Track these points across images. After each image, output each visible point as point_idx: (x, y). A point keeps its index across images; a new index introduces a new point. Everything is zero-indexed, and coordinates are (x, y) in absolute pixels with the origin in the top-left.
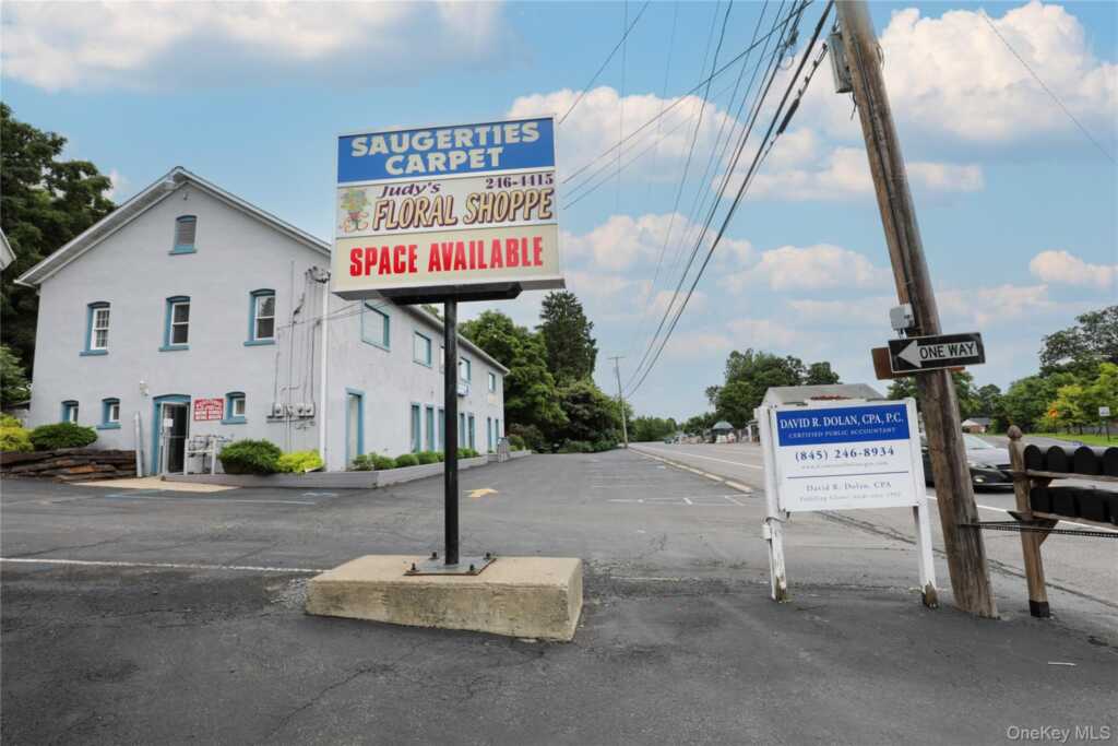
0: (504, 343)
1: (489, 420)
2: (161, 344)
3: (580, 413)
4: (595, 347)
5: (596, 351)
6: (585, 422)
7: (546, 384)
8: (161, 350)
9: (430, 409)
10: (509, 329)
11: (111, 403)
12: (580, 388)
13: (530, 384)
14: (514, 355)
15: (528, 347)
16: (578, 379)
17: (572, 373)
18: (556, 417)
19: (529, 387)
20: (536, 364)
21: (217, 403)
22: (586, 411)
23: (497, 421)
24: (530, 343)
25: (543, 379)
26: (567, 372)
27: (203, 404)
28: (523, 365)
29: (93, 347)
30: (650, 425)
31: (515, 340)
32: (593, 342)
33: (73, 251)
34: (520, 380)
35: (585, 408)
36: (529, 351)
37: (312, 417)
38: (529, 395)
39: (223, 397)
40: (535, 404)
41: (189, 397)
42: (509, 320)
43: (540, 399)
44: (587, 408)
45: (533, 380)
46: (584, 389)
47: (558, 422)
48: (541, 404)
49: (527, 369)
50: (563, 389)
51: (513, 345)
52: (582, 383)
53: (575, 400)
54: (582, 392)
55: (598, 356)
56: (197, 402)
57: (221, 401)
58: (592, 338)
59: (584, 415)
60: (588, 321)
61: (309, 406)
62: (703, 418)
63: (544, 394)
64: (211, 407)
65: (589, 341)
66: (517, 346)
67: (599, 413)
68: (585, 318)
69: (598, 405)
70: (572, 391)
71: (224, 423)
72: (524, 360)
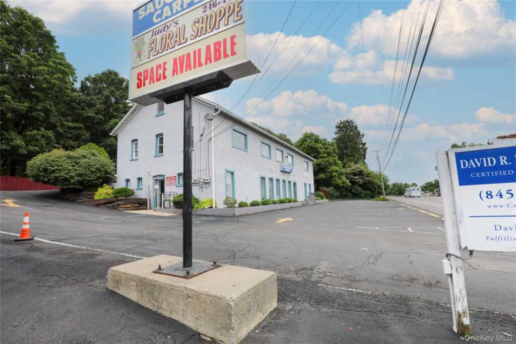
0: (314, 147)
1: (305, 184)
2: (154, 154)
3: (357, 181)
4: (366, 147)
5: (366, 149)
6: (360, 185)
7: (338, 166)
8: (155, 157)
9: (271, 180)
10: (317, 140)
11: (140, 179)
12: (357, 168)
13: (329, 166)
14: (320, 153)
15: (327, 148)
16: (356, 163)
17: (352, 160)
18: (343, 183)
19: (329, 168)
20: (332, 157)
21: (174, 178)
22: (360, 180)
23: (310, 185)
24: (328, 146)
25: (336, 164)
26: (350, 160)
27: (170, 178)
28: (325, 157)
29: (134, 158)
30: (401, 187)
31: (321, 145)
32: (364, 144)
33: (126, 120)
34: (323, 165)
35: (360, 178)
36: (328, 150)
37: (209, 183)
38: (329, 172)
39: (176, 175)
40: (332, 177)
41: (164, 176)
42: (318, 136)
43: (334, 174)
44: (361, 178)
45: (331, 164)
46: (360, 168)
47: (344, 185)
48: (335, 176)
49: (327, 159)
50: (347, 169)
51: (319, 148)
52: (358, 165)
53: (355, 174)
54: (358, 170)
55: (367, 151)
56: (167, 178)
57: (175, 177)
58: (364, 142)
59: (359, 181)
60: (361, 134)
61: (208, 178)
62: (434, 182)
63: (336, 171)
64: (172, 180)
65: (362, 144)
66: (321, 148)
67: (368, 180)
68: (359, 132)
69: (367, 177)
70: (353, 170)
71: (177, 187)
72: (325, 155)
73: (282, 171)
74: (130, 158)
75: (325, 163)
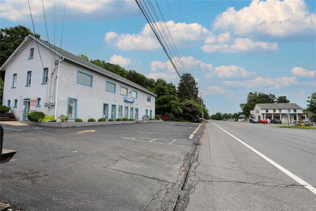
0: (162, 88)
1: (147, 110)
2: (25, 85)
3: (188, 110)
4: (198, 90)
5: (198, 91)
6: (190, 113)
7: (176, 101)
8: (26, 86)
9: (114, 106)
10: (164, 84)
11: (16, 101)
12: (189, 102)
13: (170, 100)
14: (165, 92)
15: (170, 89)
16: (189, 100)
17: (188, 98)
18: (178, 111)
19: (170, 101)
20: (172, 95)
21: (35, 101)
22: (190, 110)
23: (151, 111)
24: (171, 88)
25: (174, 99)
26: (186, 97)
27: (33, 101)
28: (168, 95)
29: (15, 86)
31: (166, 87)
32: (197, 89)
33: (11, 60)
34: (166, 99)
35: (190, 108)
36: (171, 90)
37: (54, 105)
38: (169, 104)
39: (36, 99)
40: (171, 107)
41: (30, 99)
42: (165, 81)
43: (172, 105)
44: (191, 109)
45: (171, 99)
46: (190, 103)
47: (179, 112)
48: (173, 107)
49: (169, 96)
50: (183, 103)
51: (165, 89)
52: (190, 101)
53: (187, 106)
54: (189, 103)
55: (199, 92)
56: (32, 101)
57: (36, 100)
58: (197, 87)
59: (189, 111)
60: (196, 82)
61: (53, 102)
63: (174, 104)
64: (34, 102)
65: (195, 88)
66: (166, 89)
67: (194, 110)
68: (195, 81)
69: (194, 108)
70: (186, 103)
71: (36, 107)
72: (168, 93)
73: (124, 101)
74: (12, 86)
75: (168, 98)
